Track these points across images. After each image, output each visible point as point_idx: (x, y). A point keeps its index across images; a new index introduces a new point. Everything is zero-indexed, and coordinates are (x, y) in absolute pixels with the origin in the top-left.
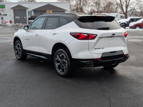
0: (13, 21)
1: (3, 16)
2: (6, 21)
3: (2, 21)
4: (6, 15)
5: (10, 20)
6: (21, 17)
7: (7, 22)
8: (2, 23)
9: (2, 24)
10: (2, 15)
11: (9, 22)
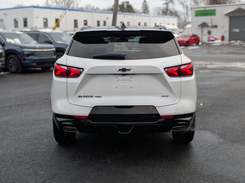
0: (227, 36)
1: (210, 29)
2: (215, 37)
3: (209, 37)
4: (216, 27)
5: (221, 35)
6: (241, 30)
7: (216, 39)
8: (209, 40)
9: (207, 42)
10: (209, 27)
11: (220, 38)
